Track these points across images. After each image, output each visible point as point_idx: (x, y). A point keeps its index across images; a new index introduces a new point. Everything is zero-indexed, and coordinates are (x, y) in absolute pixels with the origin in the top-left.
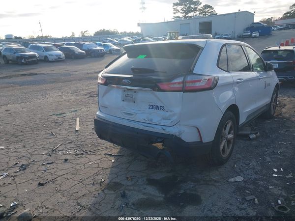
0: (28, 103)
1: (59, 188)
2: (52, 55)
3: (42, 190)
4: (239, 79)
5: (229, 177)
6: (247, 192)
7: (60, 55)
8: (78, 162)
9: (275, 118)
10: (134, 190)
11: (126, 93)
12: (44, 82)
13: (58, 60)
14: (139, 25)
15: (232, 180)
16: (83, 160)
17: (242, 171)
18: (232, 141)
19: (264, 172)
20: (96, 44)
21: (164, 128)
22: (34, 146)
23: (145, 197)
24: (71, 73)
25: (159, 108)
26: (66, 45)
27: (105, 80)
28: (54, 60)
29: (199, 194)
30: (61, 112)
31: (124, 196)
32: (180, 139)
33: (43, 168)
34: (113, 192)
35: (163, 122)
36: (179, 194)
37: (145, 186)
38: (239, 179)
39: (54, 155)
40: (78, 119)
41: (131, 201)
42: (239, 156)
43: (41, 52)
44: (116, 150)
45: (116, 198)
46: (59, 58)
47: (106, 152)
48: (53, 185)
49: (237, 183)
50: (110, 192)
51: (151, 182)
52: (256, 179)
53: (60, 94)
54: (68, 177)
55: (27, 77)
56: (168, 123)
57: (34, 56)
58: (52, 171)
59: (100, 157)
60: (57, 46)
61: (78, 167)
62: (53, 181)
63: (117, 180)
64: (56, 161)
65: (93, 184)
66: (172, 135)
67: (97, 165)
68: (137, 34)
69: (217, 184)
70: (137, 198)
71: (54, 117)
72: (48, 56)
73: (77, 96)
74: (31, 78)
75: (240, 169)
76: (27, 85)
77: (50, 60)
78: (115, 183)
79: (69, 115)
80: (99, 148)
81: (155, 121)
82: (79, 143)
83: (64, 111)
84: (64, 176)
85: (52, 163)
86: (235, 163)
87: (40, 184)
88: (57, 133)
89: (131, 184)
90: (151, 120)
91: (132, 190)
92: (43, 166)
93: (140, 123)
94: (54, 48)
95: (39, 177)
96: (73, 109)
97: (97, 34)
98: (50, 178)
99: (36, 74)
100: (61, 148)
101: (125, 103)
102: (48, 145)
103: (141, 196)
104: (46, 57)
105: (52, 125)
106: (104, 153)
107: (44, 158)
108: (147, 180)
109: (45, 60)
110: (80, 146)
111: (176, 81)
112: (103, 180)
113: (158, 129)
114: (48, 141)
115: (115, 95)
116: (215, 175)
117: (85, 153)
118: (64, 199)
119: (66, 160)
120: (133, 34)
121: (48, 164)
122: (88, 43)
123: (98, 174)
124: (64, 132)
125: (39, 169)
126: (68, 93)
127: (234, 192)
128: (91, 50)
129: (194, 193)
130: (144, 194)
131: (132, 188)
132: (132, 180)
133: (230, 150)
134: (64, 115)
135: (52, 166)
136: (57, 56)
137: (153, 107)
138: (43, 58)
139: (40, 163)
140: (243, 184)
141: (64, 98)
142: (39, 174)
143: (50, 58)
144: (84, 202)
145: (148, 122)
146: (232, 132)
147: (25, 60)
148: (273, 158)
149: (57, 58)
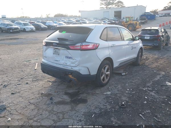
0: (12, 55)
1: (21, 96)
2: (28, 28)
3: (13, 96)
4: (113, 45)
5: (105, 92)
6: (110, 98)
7: (33, 28)
8: (33, 84)
9: (140, 65)
10: (57, 97)
11: (55, 50)
12: (22, 43)
13: (32, 31)
14: (80, 11)
15: (105, 93)
16: (36, 83)
17: (112, 90)
18: (109, 75)
19: (123, 90)
20: (54, 22)
21: (72, 67)
22: (12, 76)
23: (61, 100)
24: (38, 39)
25: (70, 58)
26: (36, 22)
27: (46, 43)
28: (29, 31)
29: (87, 99)
30: (29, 60)
31: (51, 99)
32: (79, 73)
33: (15, 87)
34: (47, 98)
35: (72, 65)
36: (78, 99)
37: (63, 95)
38: (109, 93)
39: (21, 81)
40: (37, 64)
41: (55, 101)
42: (113, 83)
43: (21, 26)
44: (53, 79)
45: (47, 100)
46: (32, 30)
47: (48, 80)
48: (18, 94)
49: (107, 95)
50: (45, 98)
51: (66, 94)
52: (117, 93)
53: (30, 50)
54: (27, 91)
55: (13, 40)
56: (74, 65)
57: (17, 28)
58: (19, 88)
59: (44, 83)
60: (31, 23)
61: (32, 87)
62: (19, 92)
63: (50, 93)
64: (22, 84)
65: (38, 94)
66: (76, 71)
67: (42, 86)
68: (79, 17)
69: (97, 95)
70: (57, 100)
71: (25, 62)
72: (25, 28)
73: (39, 51)
74: (15, 41)
75: (111, 89)
76: (12, 45)
77: (27, 31)
78: (49, 94)
79: (33, 61)
80: (45, 78)
81: (68, 64)
82: (35, 75)
83: (31, 59)
84: (25, 90)
85: (20, 84)
86: (110, 86)
87: (12, 94)
88: (25, 70)
89: (56, 94)
90: (66, 64)
91: (56, 97)
92: (15, 86)
93: (61, 65)
94: (29, 24)
95: (12, 90)
96: (35, 59)
97: (56, 16)
98: (18, 91)
99: (18, 39)
100: (25, 78)
101: (55, 55)
102: (19, 76)
103: (60, 100)
104: (24, 29)
105: (23, 66)
106: (46, 80)
107: (16, 82)
108: (65, 93)
109: (24, 31)
110: (36, 77)
111: (77, 45)
112: (43, 92)
113: (69, 68)
114: (20, 74)
115: (50, 51)
116: (98, 91)
117: (37, 80)
118: (23, 100)
119: (27, 83)
120: (76, 17)
121: (18, 85)
122: (49, 22)
123: (41, 90)
124: (28, 70)
125: (13, 87)
126: (34, 50)
127: (104, 99)
128: (50, 25)
129: (85, 98)
130: (61, 99)
131: (56, 96)
132: (57, 93)
133: (108, 80)
134: (30, 61)
135: (19, 86)
136: (31, 29)
137: (67, 57)
138: (23, 30)
139: (14, 84)
140: (110, 95)
141: (32, 52)
142: (13, 89)
143: (27, 30)
144: (32, 101)
145: (65, 65)
146: (109, 71)
147: (12, 30)
148: (130, 84)
149: (31, 30)
